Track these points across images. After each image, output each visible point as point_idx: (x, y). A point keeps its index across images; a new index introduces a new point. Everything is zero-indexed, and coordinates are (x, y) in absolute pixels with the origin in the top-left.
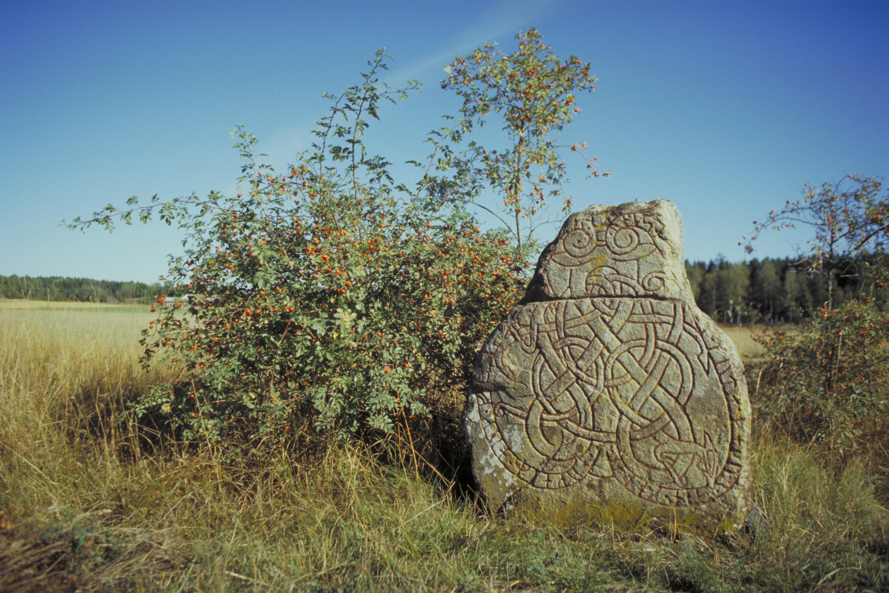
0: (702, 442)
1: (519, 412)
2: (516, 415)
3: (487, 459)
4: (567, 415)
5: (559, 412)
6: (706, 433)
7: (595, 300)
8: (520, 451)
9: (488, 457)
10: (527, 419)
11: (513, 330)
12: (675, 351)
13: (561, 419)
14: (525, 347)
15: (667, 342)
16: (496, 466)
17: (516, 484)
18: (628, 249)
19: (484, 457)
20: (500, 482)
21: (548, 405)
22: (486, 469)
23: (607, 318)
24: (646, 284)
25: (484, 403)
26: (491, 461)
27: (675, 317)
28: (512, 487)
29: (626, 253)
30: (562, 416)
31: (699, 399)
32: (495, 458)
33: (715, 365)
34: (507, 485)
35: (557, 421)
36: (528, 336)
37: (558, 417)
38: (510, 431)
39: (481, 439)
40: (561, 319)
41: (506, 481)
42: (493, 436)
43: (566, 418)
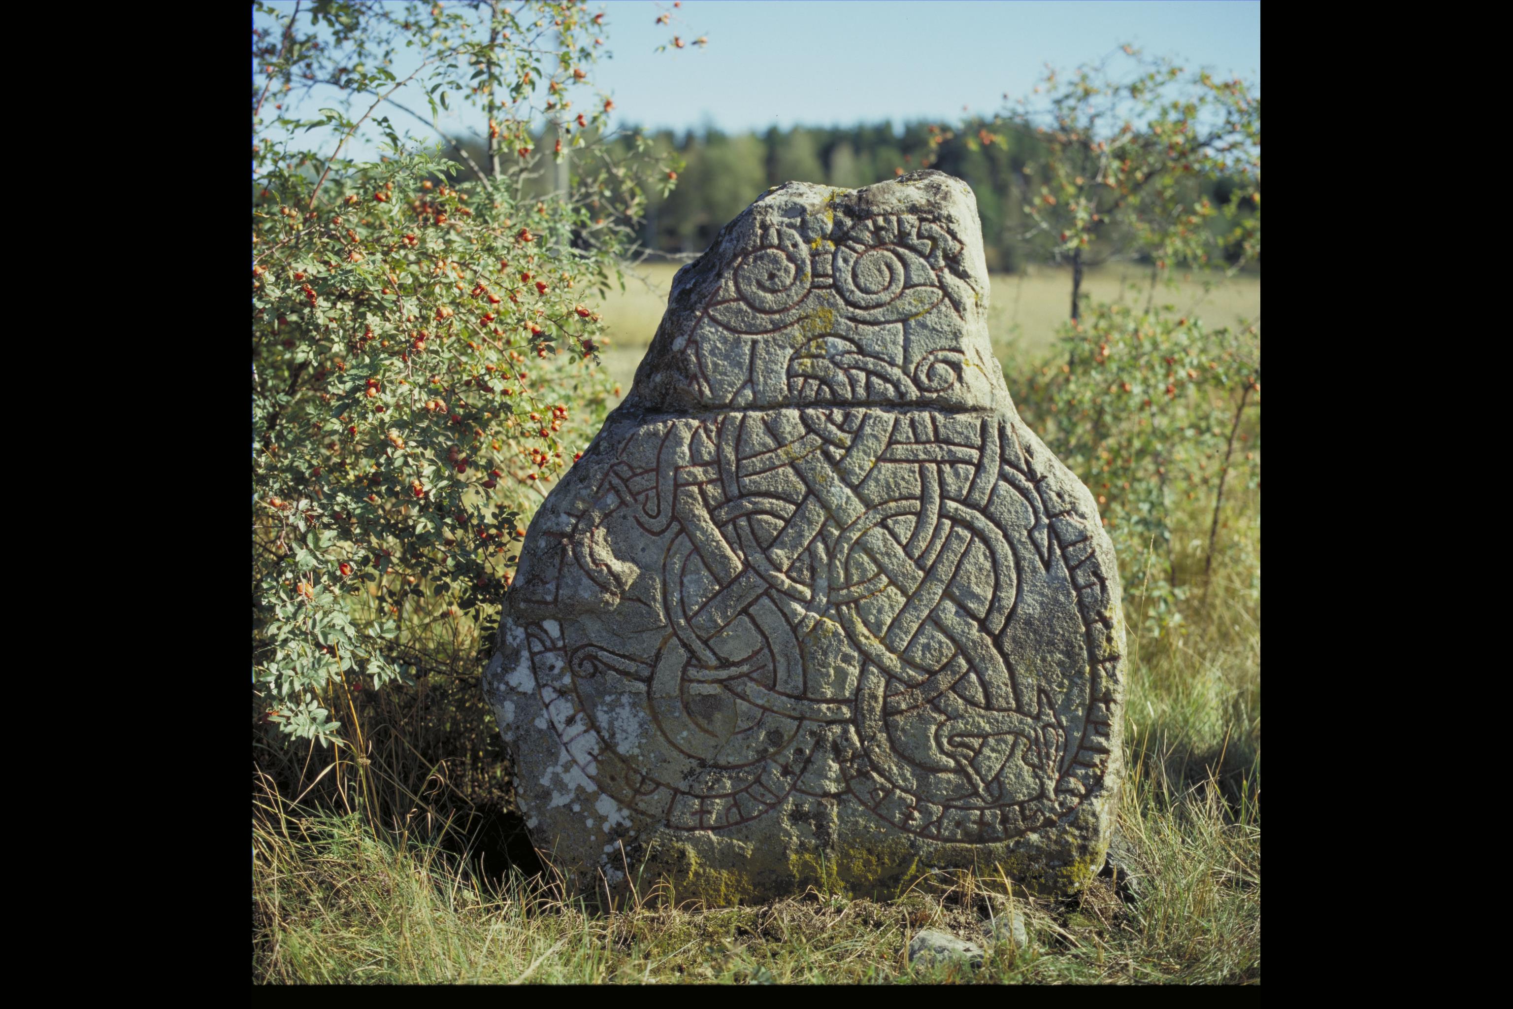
0: (1035, 710)
1: (632, 667)
2: (625, 673)
3: (556, 775)
4: (745, 668)
5: (725, 664)
6: (1041, 691)
7: (810, 411)
8: (636, 751)
9: (559, 769)
10: (649, 681)
11: (616, 481)
12: (982, 522)
13: (731, 678)
14: (645, 519)
15: (965, 502)
16: (580, 789)
17: (628, 823)
18: (885, 297)
19: (550, 770)
20: (590, 823)
21: (697, 645)
22: (555, 794)
23: (837, 453)
24: (923, 378)
25: (547, 650)
26: (566, 778)
27: (982, 449)
28: (619, 831)
29: (879, 305)
30: (733, 671)
31: (1028, 622)
32: (575, 771)
33: (1063, 548)
34: (606, 827)
35: (720, 682)
36: (652, 493)
37: (723, 674)
38: (612, 708)
39: (540, 731)
40: (729, 453)
41: (603, 819)
42: (570, 721)
43: (741, 675)
